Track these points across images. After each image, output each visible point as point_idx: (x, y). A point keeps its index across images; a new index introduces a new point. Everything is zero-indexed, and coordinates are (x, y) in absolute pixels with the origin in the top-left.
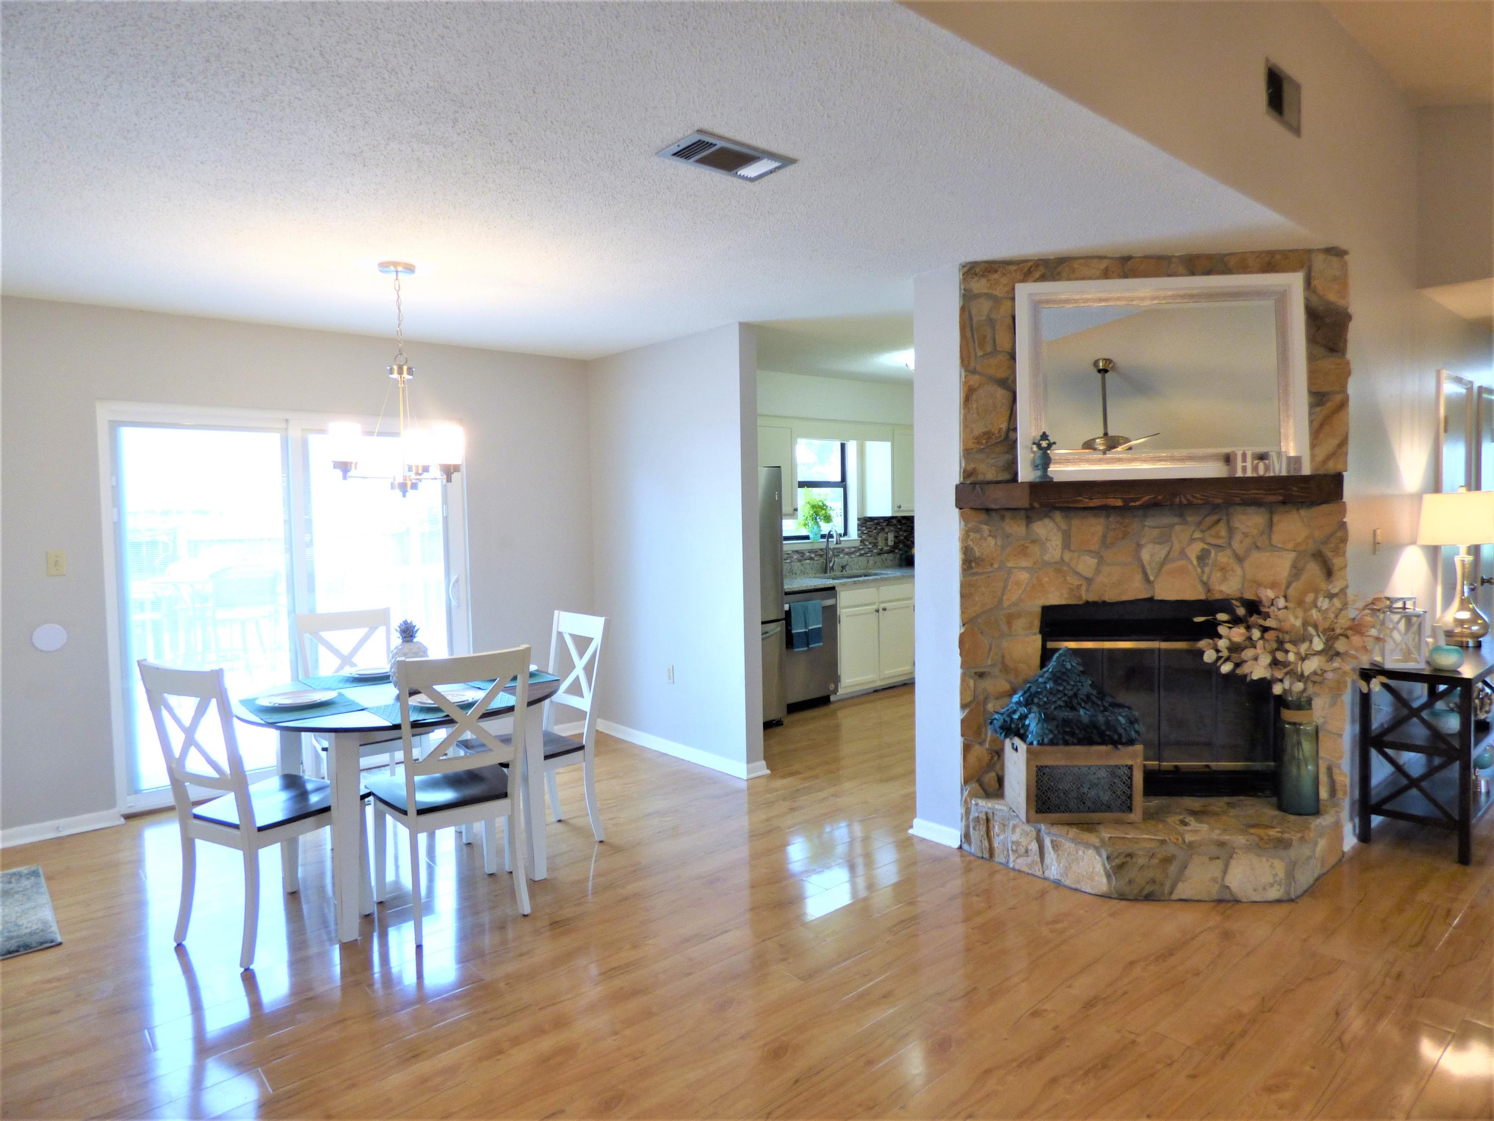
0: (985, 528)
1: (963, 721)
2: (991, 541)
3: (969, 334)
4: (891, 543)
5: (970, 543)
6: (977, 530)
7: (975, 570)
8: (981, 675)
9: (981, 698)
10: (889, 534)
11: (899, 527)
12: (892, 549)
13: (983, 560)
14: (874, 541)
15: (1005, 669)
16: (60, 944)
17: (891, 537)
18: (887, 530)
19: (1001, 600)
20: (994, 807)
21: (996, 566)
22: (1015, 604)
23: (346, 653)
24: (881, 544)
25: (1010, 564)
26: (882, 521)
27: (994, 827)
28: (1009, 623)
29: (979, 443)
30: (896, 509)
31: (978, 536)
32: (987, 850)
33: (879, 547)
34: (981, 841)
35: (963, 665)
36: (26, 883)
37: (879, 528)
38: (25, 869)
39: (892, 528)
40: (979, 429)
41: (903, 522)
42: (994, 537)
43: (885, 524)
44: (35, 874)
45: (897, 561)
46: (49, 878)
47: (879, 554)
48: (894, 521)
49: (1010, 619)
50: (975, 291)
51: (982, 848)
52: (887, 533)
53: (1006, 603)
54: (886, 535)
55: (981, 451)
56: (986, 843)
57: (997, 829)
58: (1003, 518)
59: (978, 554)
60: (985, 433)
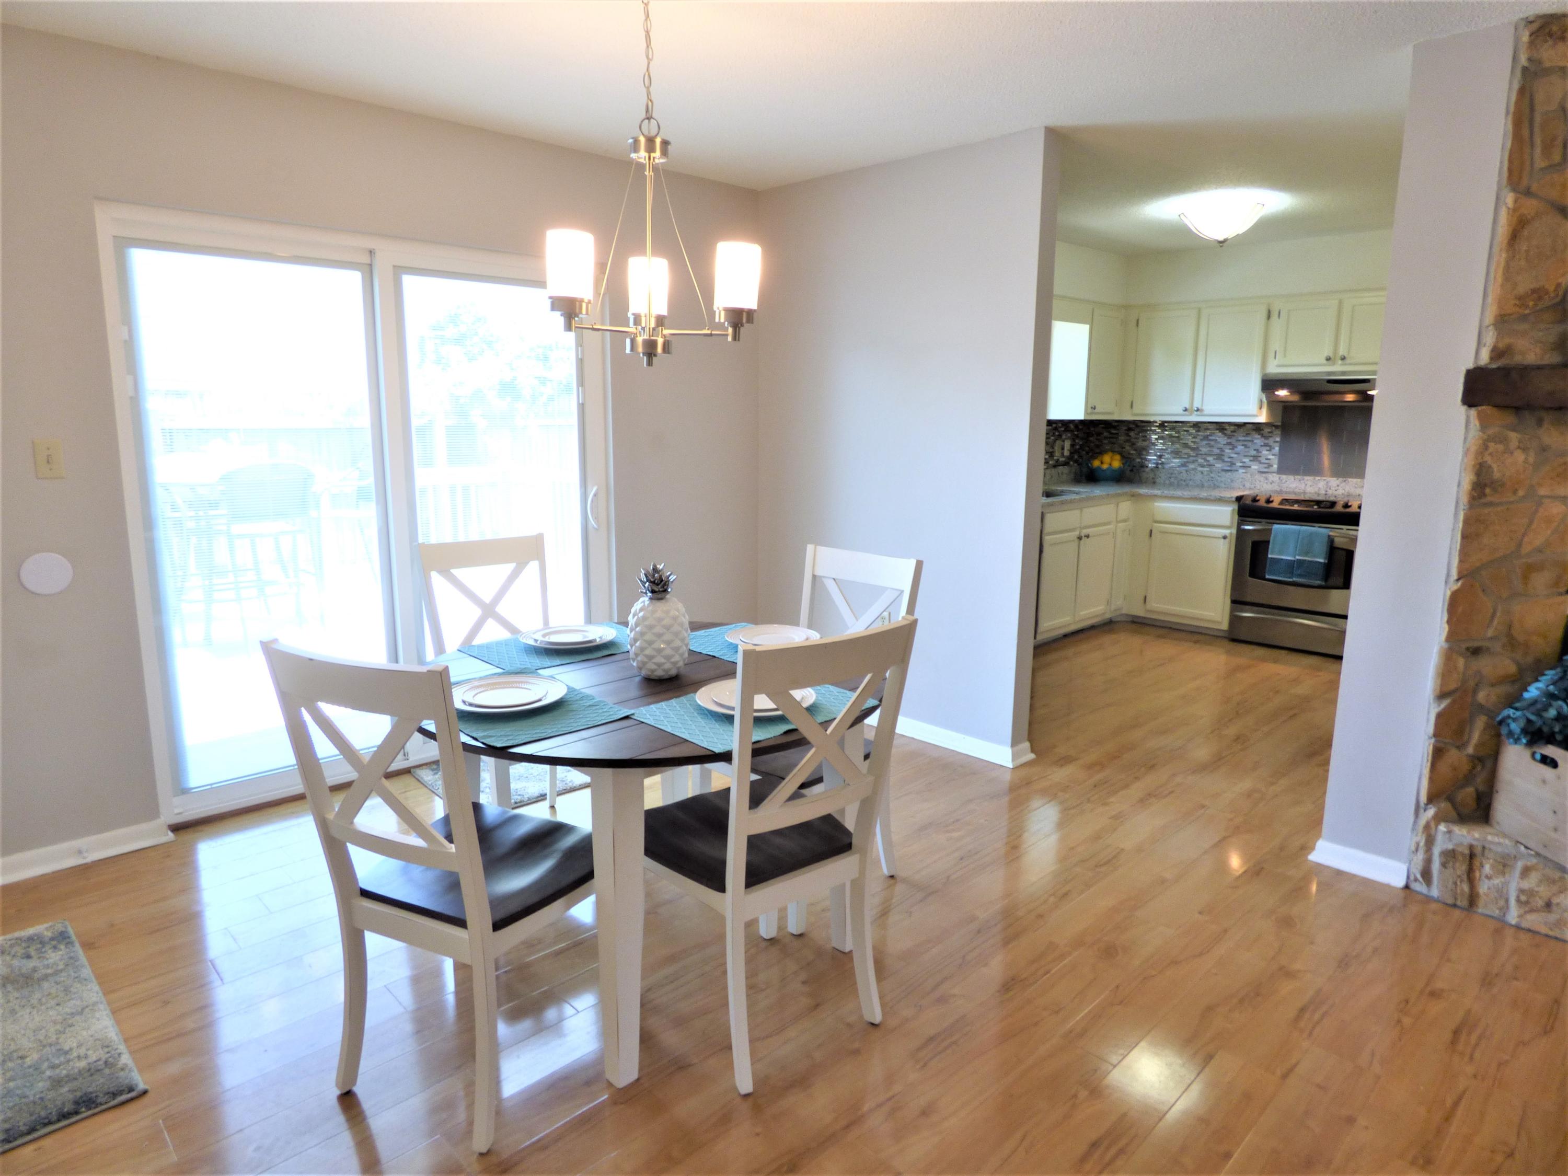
0: (1514, 436)
1: (1439, 716)
2: (1520, 457)
3: (1526, 132)
4: (1066, 453)
5: (1488, 458)
6: (1501, 439)
7: (1489, 499)
8: (1476, 652)
9: (1472, 683)
10: (1066, 441)
11: (1076, 433)
12: (1068, 461)
13: (1503, 485)
14: (1051, 450)
15: (1511, 643)
16: (145, 1092)
17: (1067, 444)
18: (1064, 437)
19: (1520, 545)
20: (1485, 840)
21: (1521, 493)
22: (1539, 550)
23: (487, 599)
24: (1057, 454)
25: (1542, 492)
26: (1060, 425)
27: (1482, 866)
28: (1526, 578)
29: (1524, 306)
30: (1090, 410)
31: (1501, 447)
32: (1466, 896)
33: (1055, 458)
34: (1455, 883)
35: (1451, 637)
36: (54, 957)
37: (1057, 433)
38: (47, 929)
39: (1069, 435)
40: (1525, 285)
41: (1080, 427)
42: (1525, 450)
43: (1063, 429)
44: (62, 937)
45: (1072, 476)
46: (88, 946)
47: (1055, 466)
48: (1072, 426)
49: (1529, 570)
50: (1547, 64)
51: (1456, 893)
52: (1064, 441)
53: (1526, 549)
54: (1062, 443)
55: (1523, 318)
56: (1466, 888)
57: (1487, 869)
58: (1540, 422)
59: (1497, 475)
60: (1534, 291)
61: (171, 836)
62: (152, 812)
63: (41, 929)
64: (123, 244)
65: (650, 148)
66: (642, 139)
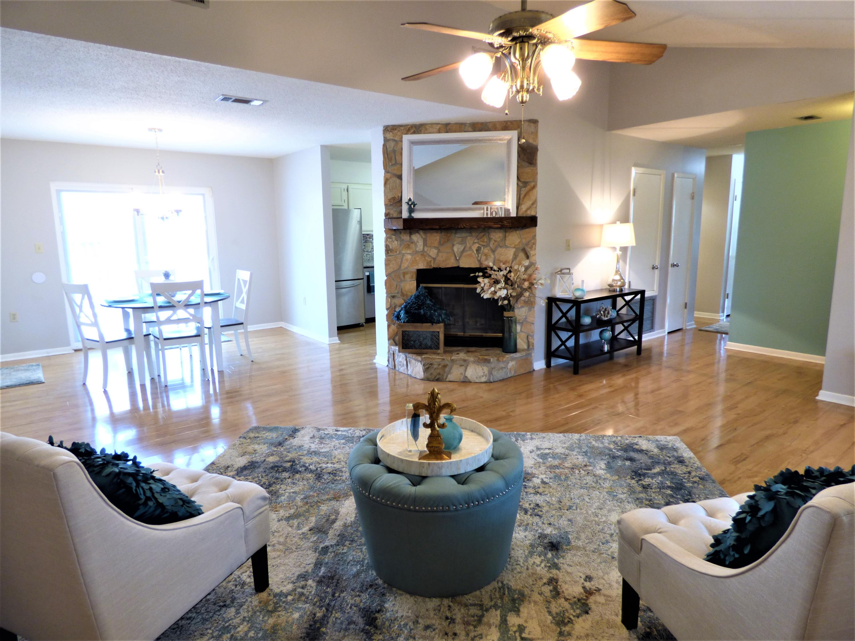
0: (394, 237)
1: (387, 315)
2: (396, 242)
3: (386, 156)
5: (388, 243)
6: (391, 238)
7: (390, 254)
8: (393, 297)
9: (393, 306)
13: (393, 250)
15: (403, 294)
16: (44, 383)
19: (400, 267)
21: (398, 252)
22: (406, 268)
25: (403, 252)
27: (395, 356)
28: (404, 276)
29: (390, 202)
31: (391, 240)
32: (394, 366)
35: (387, 293)
36: (34, 367)
40: (390, 196)
42: (397, 240)
44: (38, 365)
46: (43, 367)
49: (404, 274)
50: (388, 138)
51: (392, 365)
53: (402, 268)
55: (391, 205)
58: (401, 233)
59: (391, 248)
60: (392, 198)
61: (73, 351)
62: (68, 344)
63: (34, 364)
64: (58, 192)
65: (159, 172)
66: (157, 171)
